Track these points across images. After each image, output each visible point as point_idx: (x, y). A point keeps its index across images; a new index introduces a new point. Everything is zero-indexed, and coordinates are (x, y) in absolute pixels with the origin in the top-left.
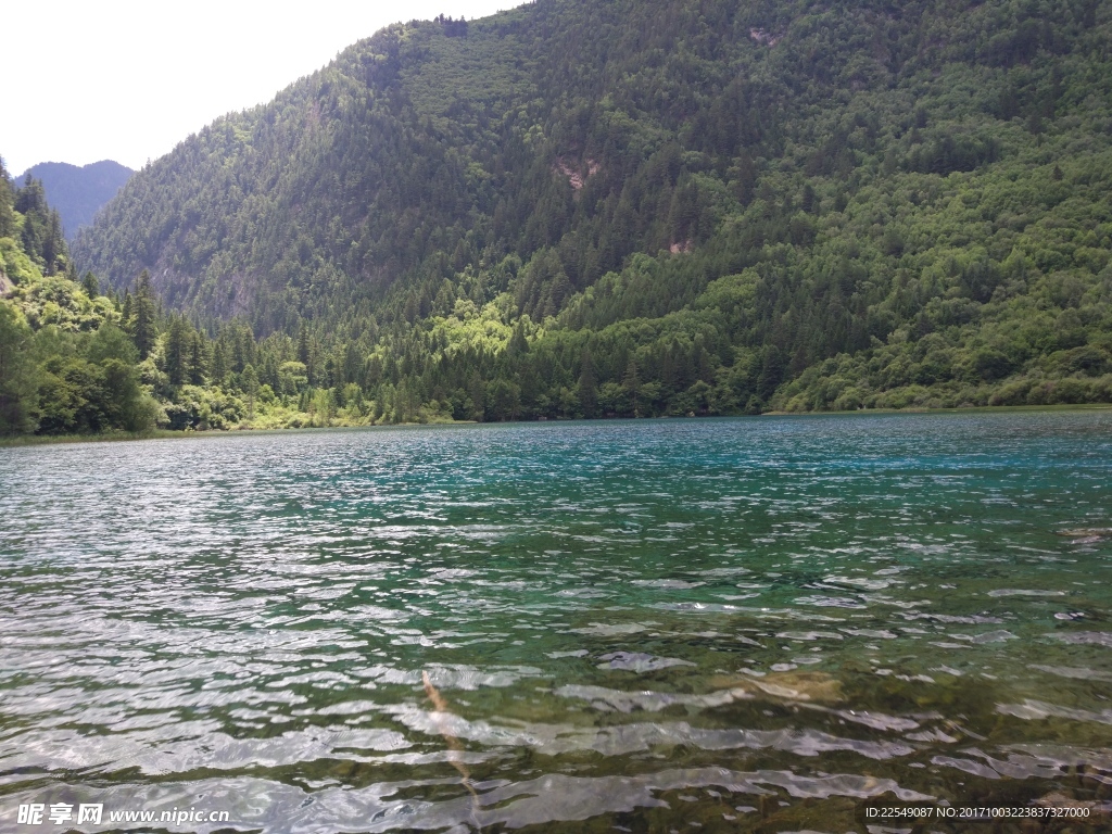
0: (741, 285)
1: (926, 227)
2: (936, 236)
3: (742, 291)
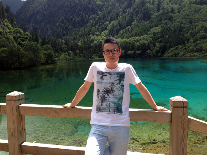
0: (157, 29)
2: (200, 19)
3: (157, 31)
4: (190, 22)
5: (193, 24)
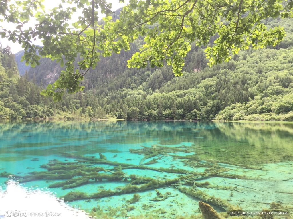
0: (212, 81)
1: (270, 65)
2: (273, 68)
4: (259, 72)
5: (263, 73)
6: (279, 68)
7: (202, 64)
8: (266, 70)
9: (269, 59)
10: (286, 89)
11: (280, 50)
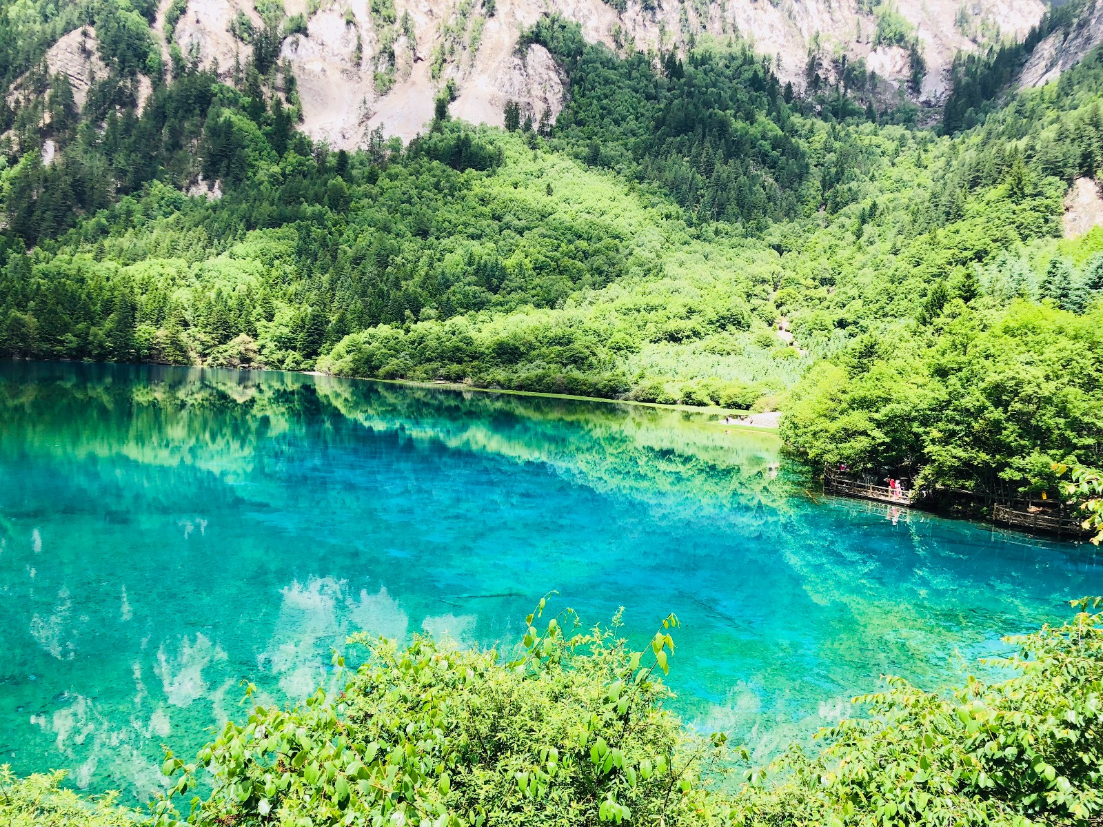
0: (281, 240)
1: (448, 216)
2: (456, 226)
3: (281, 246)
4: (419, 234)
5: (432, 239)
6: (471, 230)
7: (228, 167)
8: (438, 230)
9: (440, 196)
10: (495, 298)
11: (467, 171)
